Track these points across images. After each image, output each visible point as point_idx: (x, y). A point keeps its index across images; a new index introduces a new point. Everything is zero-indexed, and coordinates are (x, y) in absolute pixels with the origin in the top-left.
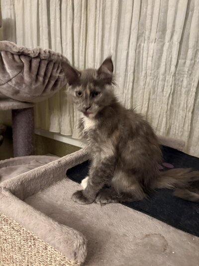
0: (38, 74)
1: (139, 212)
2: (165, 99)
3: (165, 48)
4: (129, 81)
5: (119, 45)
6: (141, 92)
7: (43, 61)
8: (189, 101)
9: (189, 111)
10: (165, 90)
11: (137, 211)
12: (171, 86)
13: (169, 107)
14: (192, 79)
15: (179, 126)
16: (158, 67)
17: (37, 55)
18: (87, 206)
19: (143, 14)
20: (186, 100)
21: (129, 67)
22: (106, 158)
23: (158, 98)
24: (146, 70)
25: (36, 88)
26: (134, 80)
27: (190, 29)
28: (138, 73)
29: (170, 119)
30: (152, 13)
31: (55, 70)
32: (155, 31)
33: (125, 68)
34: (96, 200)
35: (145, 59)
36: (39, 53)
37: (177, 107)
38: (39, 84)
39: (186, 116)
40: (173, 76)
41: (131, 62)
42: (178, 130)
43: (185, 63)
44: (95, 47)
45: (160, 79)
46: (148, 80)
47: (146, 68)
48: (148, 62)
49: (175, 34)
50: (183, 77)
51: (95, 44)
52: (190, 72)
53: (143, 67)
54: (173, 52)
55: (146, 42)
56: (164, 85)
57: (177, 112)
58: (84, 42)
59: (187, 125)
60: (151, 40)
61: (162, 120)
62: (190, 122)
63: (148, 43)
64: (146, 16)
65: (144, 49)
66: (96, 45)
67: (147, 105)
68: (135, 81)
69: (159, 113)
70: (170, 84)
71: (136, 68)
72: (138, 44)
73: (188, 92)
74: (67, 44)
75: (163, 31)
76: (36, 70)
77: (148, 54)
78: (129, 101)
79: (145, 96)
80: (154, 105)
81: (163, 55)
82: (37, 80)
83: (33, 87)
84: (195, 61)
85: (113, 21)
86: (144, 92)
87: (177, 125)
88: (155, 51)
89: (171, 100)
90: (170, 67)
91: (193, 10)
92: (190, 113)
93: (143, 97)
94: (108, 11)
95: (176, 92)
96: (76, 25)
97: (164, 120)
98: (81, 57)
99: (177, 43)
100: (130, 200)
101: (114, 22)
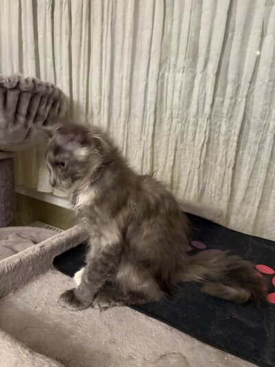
0: (17, 112)
1: (154, 320)
2: (197, 151)
3: (197, 81)
4: (149, 124)
5: (135, 74)
6: (164, 140)
7: (24, 94)
8: (229, 153)
9: (229, 167)
10: (196, 138)
11: (151, 318)
12: (205, 132)
13: (202, 162)
14: (233, 124)
15: (216, 187)
16: (188, 106)
17: (14, 85)
18: (80, 314)
19: (167, 32)
20: (225, 152)
21: (148, 105)
22: (108, 245)
23: (187, 149)
24: (172, 109)
25: (14, 133)
26: (155, 122)
27: (229, 56)
28: (161, 113)
29: (204, 176)
30: (180, 31)
31: (43, 107)
32: (183, 56)
33: (143, 105)
34: (94, 303)
35: (170, 95)
36: (18, 83)
37: (214, 161)
38: (18, 127)
39: (224, 174)
40: (208, 119)
41: (151, 98)
42: (215, 193)
43: (223, 102)
44: (101, 74)
45: (191, 123)
46: (174, 123)
47: (172, 106)
48: (174, 99)
49: (209, 62)
50: (221, 120)
51: (101, 70)
52: (229, 115)
53: (168, 105)
54: (207, 87)
55: (171, 70)
56: (196, 132)
57: (213, 168)
58: (86, 66)
59: (226, 186)
60: (178, 68)
61: (193, 179)
62: (230, 181)
63: (174, 72)
64: (171, 36)
65: (169, 80)
66: (103, 72)
67: (172, 158)
68: (157, 124)
69: (188, 169)
70: (204, 130)
71: (158, 106)
72: (161, 74)
73: (227, 141)
74: (61, 68)
75: (195, 57)
76: (14, 107)
77: (174, 87)
78: (149, 151)
79: (170, 145)
80: (183, 157)
81: (194, 90)
82: (15, 120)
83: (11, 130)
84: (236, 101)
85: (126, 40)
86: (169, 140)
87: (214, 185)
88: (183, 84)
89: (204, 151)
90: (204, 107)
91: (233, 31)
92: (231, 170)
93: (168, 146)
94: (119, 25)
95: (211, 140)
96: (75, 43)
97: (196, 178)
98: (81, 88)
99: (212, 75)
100: (142, 302)
101: (128, 41)
